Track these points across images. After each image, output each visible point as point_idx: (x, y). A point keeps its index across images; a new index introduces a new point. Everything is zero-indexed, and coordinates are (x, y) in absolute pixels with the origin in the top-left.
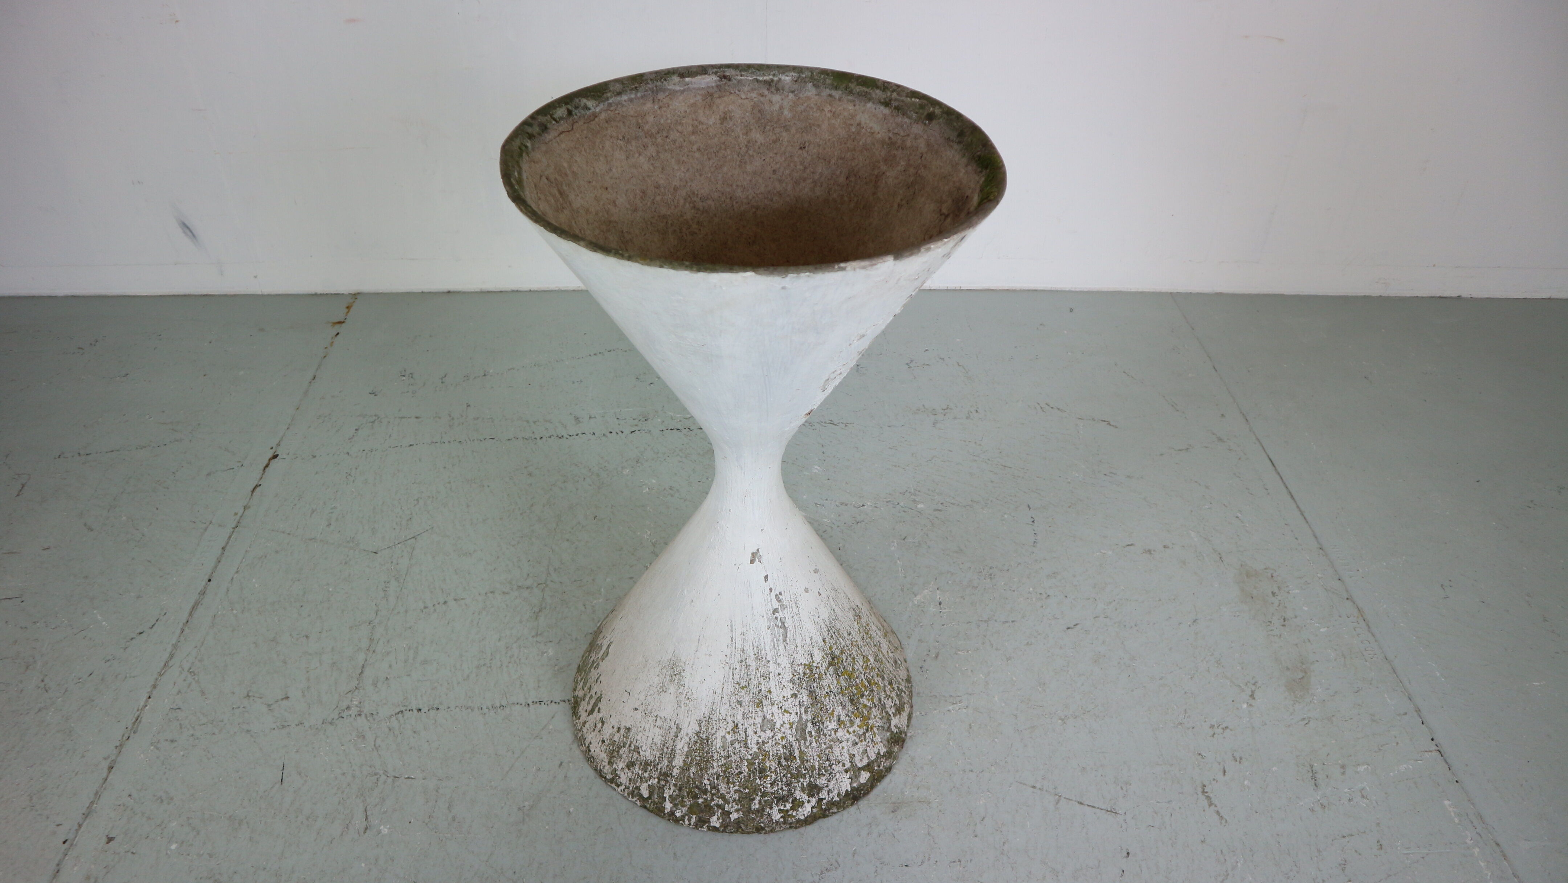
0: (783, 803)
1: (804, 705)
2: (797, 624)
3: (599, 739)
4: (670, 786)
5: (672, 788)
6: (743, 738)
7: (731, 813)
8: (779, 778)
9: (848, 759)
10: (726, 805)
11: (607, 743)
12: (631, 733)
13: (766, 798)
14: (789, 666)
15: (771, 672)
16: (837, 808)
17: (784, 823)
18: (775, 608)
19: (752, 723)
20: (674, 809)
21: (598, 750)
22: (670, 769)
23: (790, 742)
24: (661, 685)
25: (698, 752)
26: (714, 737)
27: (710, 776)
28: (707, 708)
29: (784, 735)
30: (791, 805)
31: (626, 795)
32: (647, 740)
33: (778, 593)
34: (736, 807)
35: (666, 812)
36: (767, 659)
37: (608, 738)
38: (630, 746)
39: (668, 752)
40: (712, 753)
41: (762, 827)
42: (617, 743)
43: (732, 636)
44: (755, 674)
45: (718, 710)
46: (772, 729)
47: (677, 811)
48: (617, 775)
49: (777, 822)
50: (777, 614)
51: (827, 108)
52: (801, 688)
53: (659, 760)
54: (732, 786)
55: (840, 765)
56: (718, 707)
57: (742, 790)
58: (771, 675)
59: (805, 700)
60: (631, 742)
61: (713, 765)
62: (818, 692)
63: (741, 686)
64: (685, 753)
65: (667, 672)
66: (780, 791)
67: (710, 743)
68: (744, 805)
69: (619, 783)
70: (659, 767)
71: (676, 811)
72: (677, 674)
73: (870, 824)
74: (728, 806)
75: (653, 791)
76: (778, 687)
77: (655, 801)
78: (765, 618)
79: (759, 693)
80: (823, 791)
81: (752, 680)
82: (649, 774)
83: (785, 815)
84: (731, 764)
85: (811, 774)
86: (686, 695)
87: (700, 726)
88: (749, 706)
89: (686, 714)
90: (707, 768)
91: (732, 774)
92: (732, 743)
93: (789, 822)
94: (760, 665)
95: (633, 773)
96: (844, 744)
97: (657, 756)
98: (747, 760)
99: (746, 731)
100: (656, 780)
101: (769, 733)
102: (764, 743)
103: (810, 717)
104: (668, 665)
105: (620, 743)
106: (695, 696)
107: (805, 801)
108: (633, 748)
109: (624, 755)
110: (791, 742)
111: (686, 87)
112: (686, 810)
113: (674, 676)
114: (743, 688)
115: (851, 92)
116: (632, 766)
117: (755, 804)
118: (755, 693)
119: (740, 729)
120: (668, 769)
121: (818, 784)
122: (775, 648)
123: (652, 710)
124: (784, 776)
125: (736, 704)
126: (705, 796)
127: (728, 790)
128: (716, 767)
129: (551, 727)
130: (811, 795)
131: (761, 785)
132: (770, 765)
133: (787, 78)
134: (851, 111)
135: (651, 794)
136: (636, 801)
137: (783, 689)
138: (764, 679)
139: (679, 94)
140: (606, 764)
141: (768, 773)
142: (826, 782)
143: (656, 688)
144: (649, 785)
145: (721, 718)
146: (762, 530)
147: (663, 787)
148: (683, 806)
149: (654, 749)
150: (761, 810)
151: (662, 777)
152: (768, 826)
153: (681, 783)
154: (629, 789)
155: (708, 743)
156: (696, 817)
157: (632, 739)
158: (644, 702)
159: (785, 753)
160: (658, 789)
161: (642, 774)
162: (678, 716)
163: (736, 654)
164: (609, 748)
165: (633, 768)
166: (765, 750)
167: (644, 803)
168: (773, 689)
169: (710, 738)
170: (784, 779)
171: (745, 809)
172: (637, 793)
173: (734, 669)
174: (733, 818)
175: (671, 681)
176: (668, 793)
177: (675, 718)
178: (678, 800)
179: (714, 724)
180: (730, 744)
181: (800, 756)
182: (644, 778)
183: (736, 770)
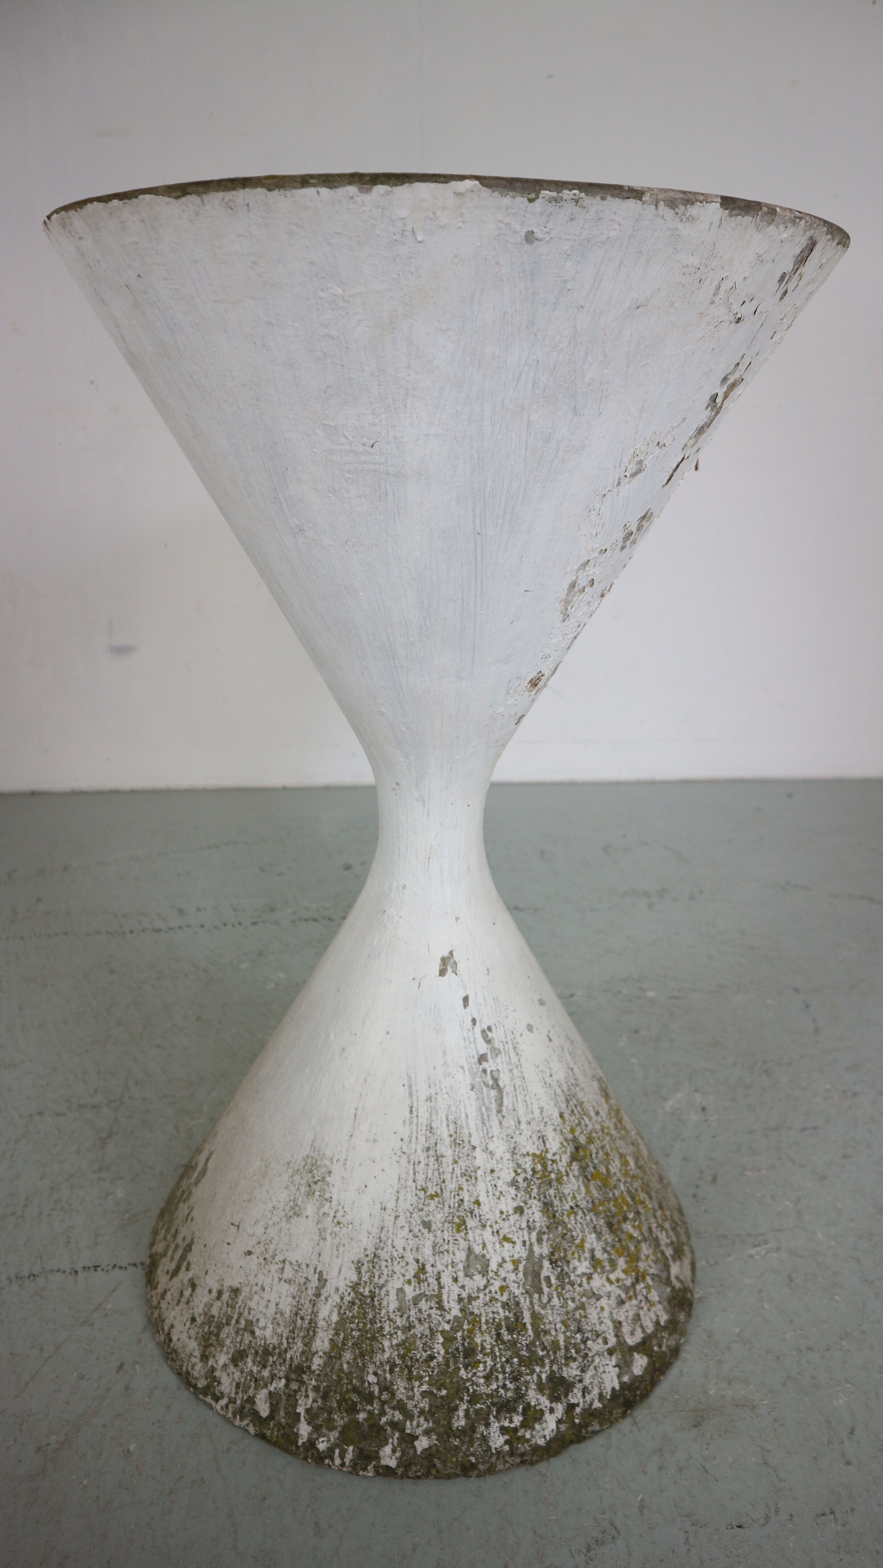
0: (508, 1415)
1: (535, 1228)
2: (518, 1083)
3: (188, 1316)
4: (306, 1391)
5: (311, 1395)
6: (434, 1290)
7: (417, 1438)
8: (498, 1366)
9: (611, 1331)
10: (408, 1423)
11: (199, 1321)
12: (241, 1298)
13: (478, 1406)
14: (508, 1156)
15: (479, 1168)
16: (599, 1423)
17: (512, 1453)
18: (481, 1053)
19: (450, 1261)
21: (184, 1337)
22: (307, 1359)
23: (515, 1297)
24: (292, 1204)
25: (357, 1321)
26: (383, 1291)
27: (378, 1367)
28: (371, 1237)
29: (504, 1284)
30: (521, 1418)
31: (230, 1415)
32: (267, 1307)
33: (486, 1028)
34: (425, 1426)
35: (300, 1442)
37: (201, 1311)
38: (238, 1322)
39: (304, 1326)
40: (381, 1322)
41: (472, 1464)
42: (216, 1319)
43: (412, 1103)
44: (451, 1170)
45: (390, 1240)
46: (484, 1272)
47: (321, 1440)
48: (215, 1379)
49: (499, 1453)
50: (485, 1065)
52: (530, 1198)
53: (288, 1343)
54: (417, 1384)
55: (600, 1340)
56: (390, 1235)
57: (435, 1392)
58: (480, 1173)
59: (537, 1219)
60: (240, 1314)
61: (383, 1346)
62: (557, 1206)
63: (428, 1194)
64: (333, 1326)
65: (302, 1179)
66: (502, 1391)
67: (376, 1303)
68: (440, 1421)
69: (219, 1395)
70: (288, 1356)
71: (318, 1439)
72: (319, 1180)
73: (660, 1450)
74: (411, 1424)
75: (277, 1402)
76: (490, 1194)
77: (280, 1423)
78: (466, 1069)
79: (459, 1205)
80: (575, 1391)
81: (447, 1183)
82: (271, 1372)
83: (511, 1437)
84: (415, 1342)
85: (552, 1358)
86: (334, 1217)
87: (360, 1273)
88: (443, 1231)
89: (335, 1252)
90: (373, 1351)
91: (417, 1360)
92: (416, 1300)
93: (519, 1452)
94: (461, 1155)
95: (242, 1372)
96: (604, 1302)
97: (285, 1335)
98: (443, 1332)
99: (440, 1278)
100: (283, 1381)
101: (479, 1281)
102: (471, 1299)
103: (546, 1251)
104: (304, 1168)
105: (222, 1319)
106: (349, 1217)
107: (544, 1409)
108: (242, 1326)
109: (228, 1340)
110: (517, 1297)
112: (336, 1437)
113: (313, 1186)
114: (432, 1197)
116: (242, 1359)
117: (458, 1419)
118: (452, 1206)
119: (428, 1275)
120: (304, 1359)
121: (566, 1376)
122: (483, 1123)
123: (276, 1250)
124: (507, 1361)
125: (421, 1227)
126: (369, 1408)
127: (410, 1393)
128: (388, 1349)
129: (109, 1306)
130: (554, 1398)
131: (468, 1380)
132: (482, 1341)
135: (274, 1409)
136: (247, 1425)
137: (500, 1198)
138: (467, 1180)
140: (197, 1360)
141: (480, 1357)
142: (579, 1373)
143: (284, 1210)
144: (270, 1392)
145: (395, 1254)
146: (457, 919)
147: (295, 1396)
148: (331, 1429)
149: (278, 1324)
150: (469, 1431)
151: (293, 1376)
152: (483, 1463)
153: (327, 1386)
154: (235, 1406)
155: (373, 1305)
156: (353, 1451)
157: (242, 1310)
158: (263, 1239)
159: (507, 1318)
160: (287, 1399)
161: (257, 1374)
162: (321, 1259)
163: (419, 1136)
164: (203, 1331)
165: (243, 1362)
166: (472, 1313)
167: (260, 1430)
168: (482, 1199)
169: (377, 1294)
170: (508, 1370)
171: (441, 1430)
172: (249, 1410)
173: (416, 1163)
174: (419, 1450)
175: (308, 1195)
176: (304, 1407)
177: (315, 1262)
178: (321, 1419)
179: (383, 1268)
180: (411, 1303)
181: (532, 1325)
182: (262, 1380)
183: (424, 1354)
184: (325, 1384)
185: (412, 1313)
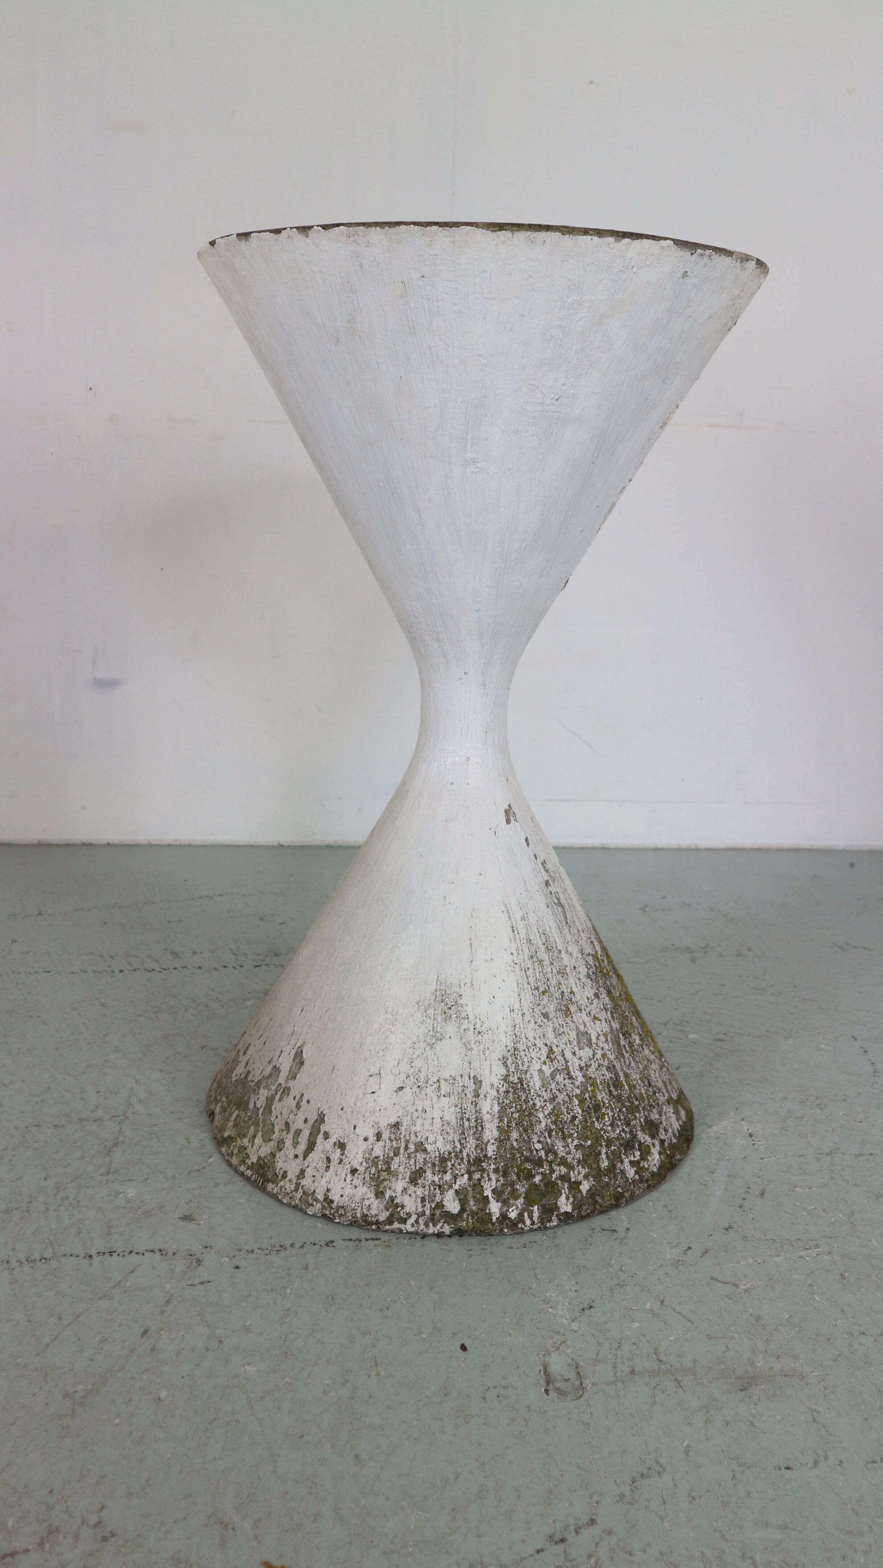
0: (631, 1152)
1: (608, 1009)
2: (569, 903)
3: (344, 1173)
4: (488, 1175)
5: (493, 1176)
6: (562, 1065)
7: (580, 1183)
8: (616, 1115)
9: (663, 1088)
10: (572, 1173)
11: (361, 1169)
12: (403, 1129)
13: (613, 1147)
14: (580, 956)
15: (567, 966)
16: (678, 1155)
17: (641, 1180)
18: (546, 879)
19: (567, 1040)
20: (505, 1209)
21: (348, 1190)
22: (482, 1150)
23: (611, 1061)
24: (431, 1033)
25: (514, 1105)
26: (528, 1075)
27: (540, 1136)
28: (508, 1036)
29: (603, 1052)
30: (639, 1153)
31: (422, 1227)
32: (432, 1124)
33: (543, 862)
34: (584, 1172)
35: (494, 1219)
36: (558, 948)
37: (361, 1160)
38: (406, 1148)
39: (471, 1125)
40: (532, 1100)
41: (619, 1196)
42: (381, 1158)
43: (512, 924)
44: (550, 971)
45: (523, 1034)
46: (590, 1044)
47: (511, 1210)
48: (397, 1206)
49: (633, 1181)
50: (550, 888)
52: (599, 987)
53: (461, 1144)
54: (570, 1140)
55: (660, 1094)
56: (522, 1030)
57: (583, 1143)
58: (568, 970)
59: (607, 1002)
60: (407, 1142)
61: (539, 1118)
62: (613, 993)
63: (540, 991)
64: (497, 1115)
65: (435, 1010)
66: (623, 1134)
67: (525, 1086)
68: (591, 1165)
69: (405, 1216)
70: (465, 1154)
71: (508, 1210)
72: (452, 1005)
74: (574, 1174)
75: (465, 1196)
76: (578, 985)
77: (472, 1211)
78: (540, 892)
79: (562, 996)
80: (660, 1130)
81: (550, 981)
82: (452, 1174)
83: (637, 1168)
84: (560, 1108)
85: (642, 1106)
86: (474, 1029)
87: (507, 1066)
88: (557, 1018)
89: (483, 1057)
90: (532, 1124)
91: (565, 1122)
92: (553, 1076)
93: (644, 1179)
94: (554, 958)
95: (424, 1187)
97: (456, 1140)
98: (576, 1096)
99: (564, 1054)
100: (466, 1176)
101: (588, 1052)
102: (588, 1066)
103: (617, 1026)
104: (435, 1001)
105: (388, 1154)
106: (486, 1026)
107: (649, 1144)
108: (412, 1147)
109: (401, 1168)
112: (522, 1203)
113: (448, 1011)
114: (544, 993)
116: (421, 1176)
117: (603, 1161)
118: (558, 998)
119: (556, 1054)
120: (479, 1151)
121: (653, 1121)
122: (561, 932)
123: (427, 1075)
124: (620, 1111)
125: (542, 1018)
126: (542, 1170)
127: (568, 1149)
128: (543, 1121)
130: (653, 1137)
131: (602, 1129)
132: (602, 1098)
135: (463, 1203)
136: (441, 1228)
137: (584, 988)
138: (562, 977)
140: (371, 1201)
141: (603, 1110)
142: (658, 1117)
143: (425, 1041)
144: (456, 1190)
145: (530, 1044)
146: (507, 780)
147: (480, 1183)
148: (516, 1199)
149: (448, 1133)
150: (612, 1169)
151: (473, 1168)
152: (627, 1191)
153: (504, 1165)
154: (426, 1217)
155: (523, 1088)
156: (538, 1209)
157: (408, 1138)
158: (410, 1073)
159: (611, 1078)
160: (473, 1190)
161: (439, 1181)
162: (472, 1065)
163: (523, 948)
164: (370, 1174)
165: (422, 1178)
166: (590, 1078)
167: (455, 1225)
168: (575, 989)
169: (524, 1079)
170: (622, 1117)
171: (594, 1173)
172: (440, 1214)
173: (527, 970)
174: (584, 1192)
175: (446, 1020)
176: (490, 1190)
177: (468, 1070)
178: (506, 1194)
179: (523, 1057)
180: (550, 1079)
181: (626, 1081)
182: (446, 1184)
183: (568, 1116)
184: (502, 1164)
185: (553, 1086)
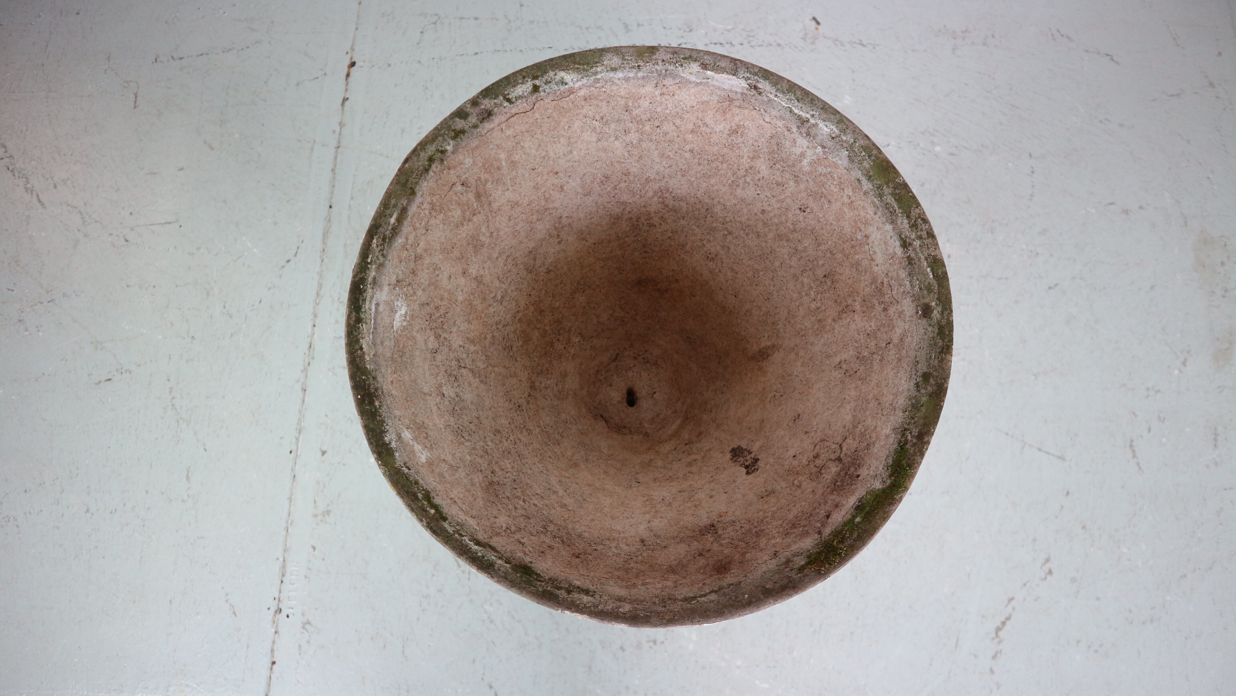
51: (849, 191)
111: (705, 81)
115: (881, 196)
133: (826, 129)
134: (869, 216)
139: (693, 85)
